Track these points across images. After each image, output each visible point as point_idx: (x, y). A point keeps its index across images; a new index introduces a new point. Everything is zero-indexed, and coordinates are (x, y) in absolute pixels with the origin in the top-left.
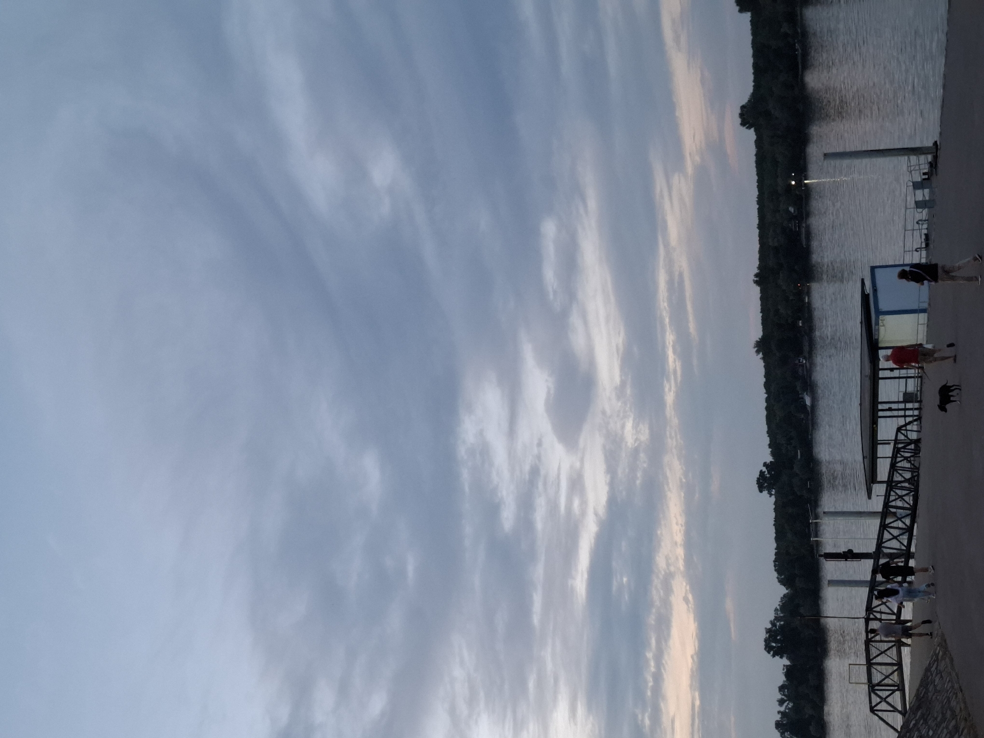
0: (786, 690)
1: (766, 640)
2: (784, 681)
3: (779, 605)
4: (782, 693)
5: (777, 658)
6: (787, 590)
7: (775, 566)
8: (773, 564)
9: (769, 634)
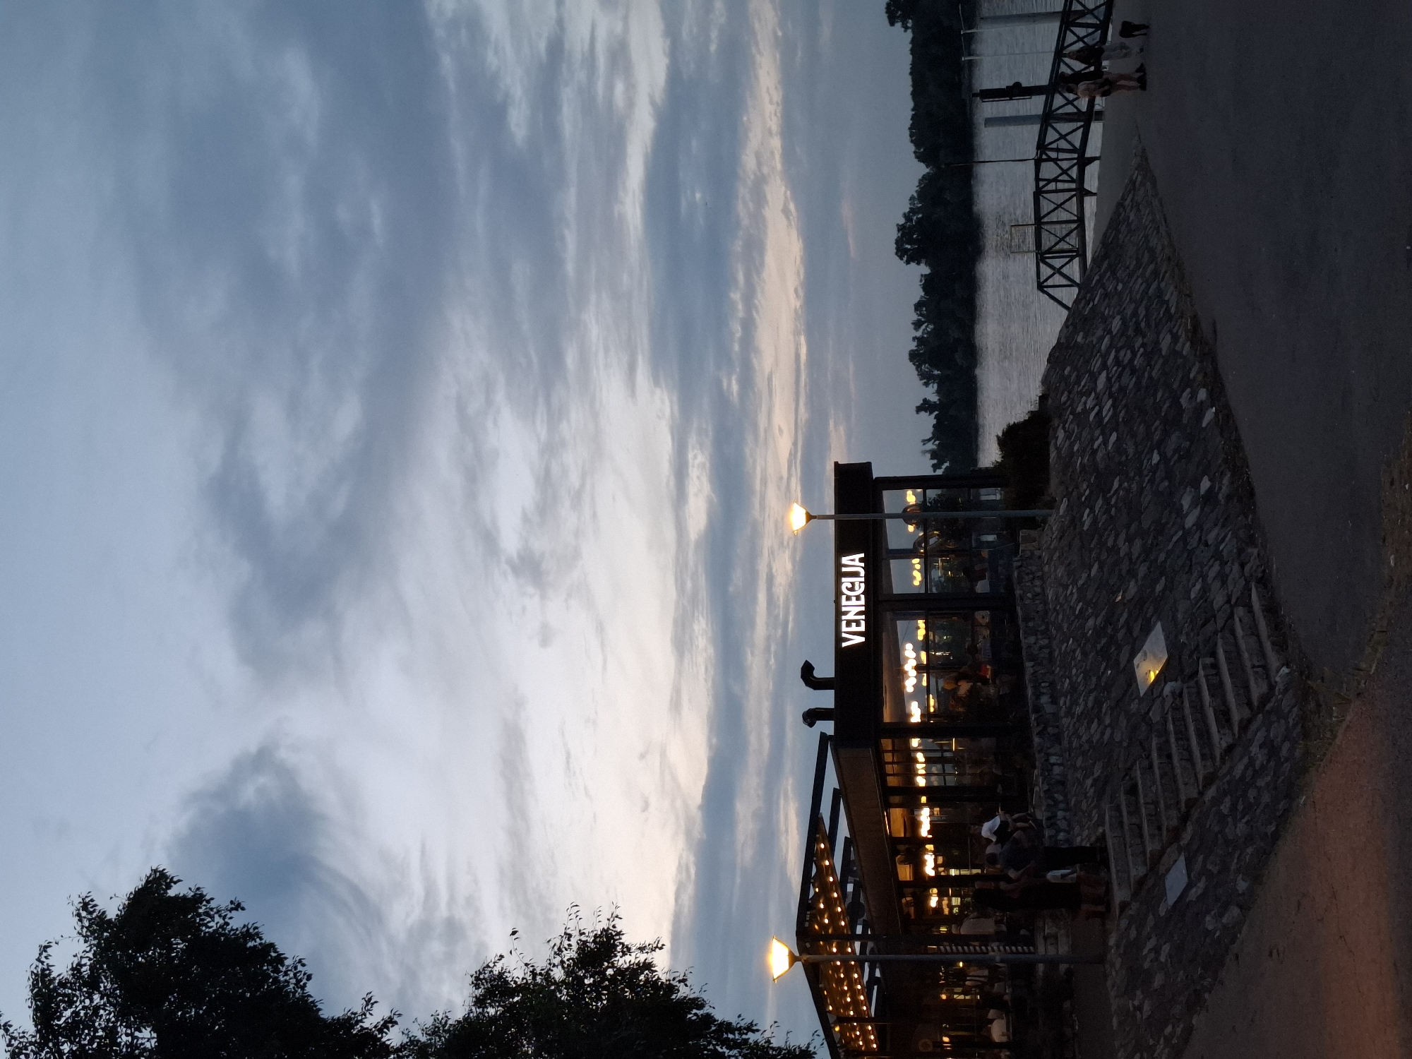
0: (924, 309)
1: (897, 242)
2: (922, 297)
3: (916, 191)
4: (918, 312)
5: (913, 265)
6: (927, 167)
7: (911, 136)
8: (908, 133)
9: (901, 232)
